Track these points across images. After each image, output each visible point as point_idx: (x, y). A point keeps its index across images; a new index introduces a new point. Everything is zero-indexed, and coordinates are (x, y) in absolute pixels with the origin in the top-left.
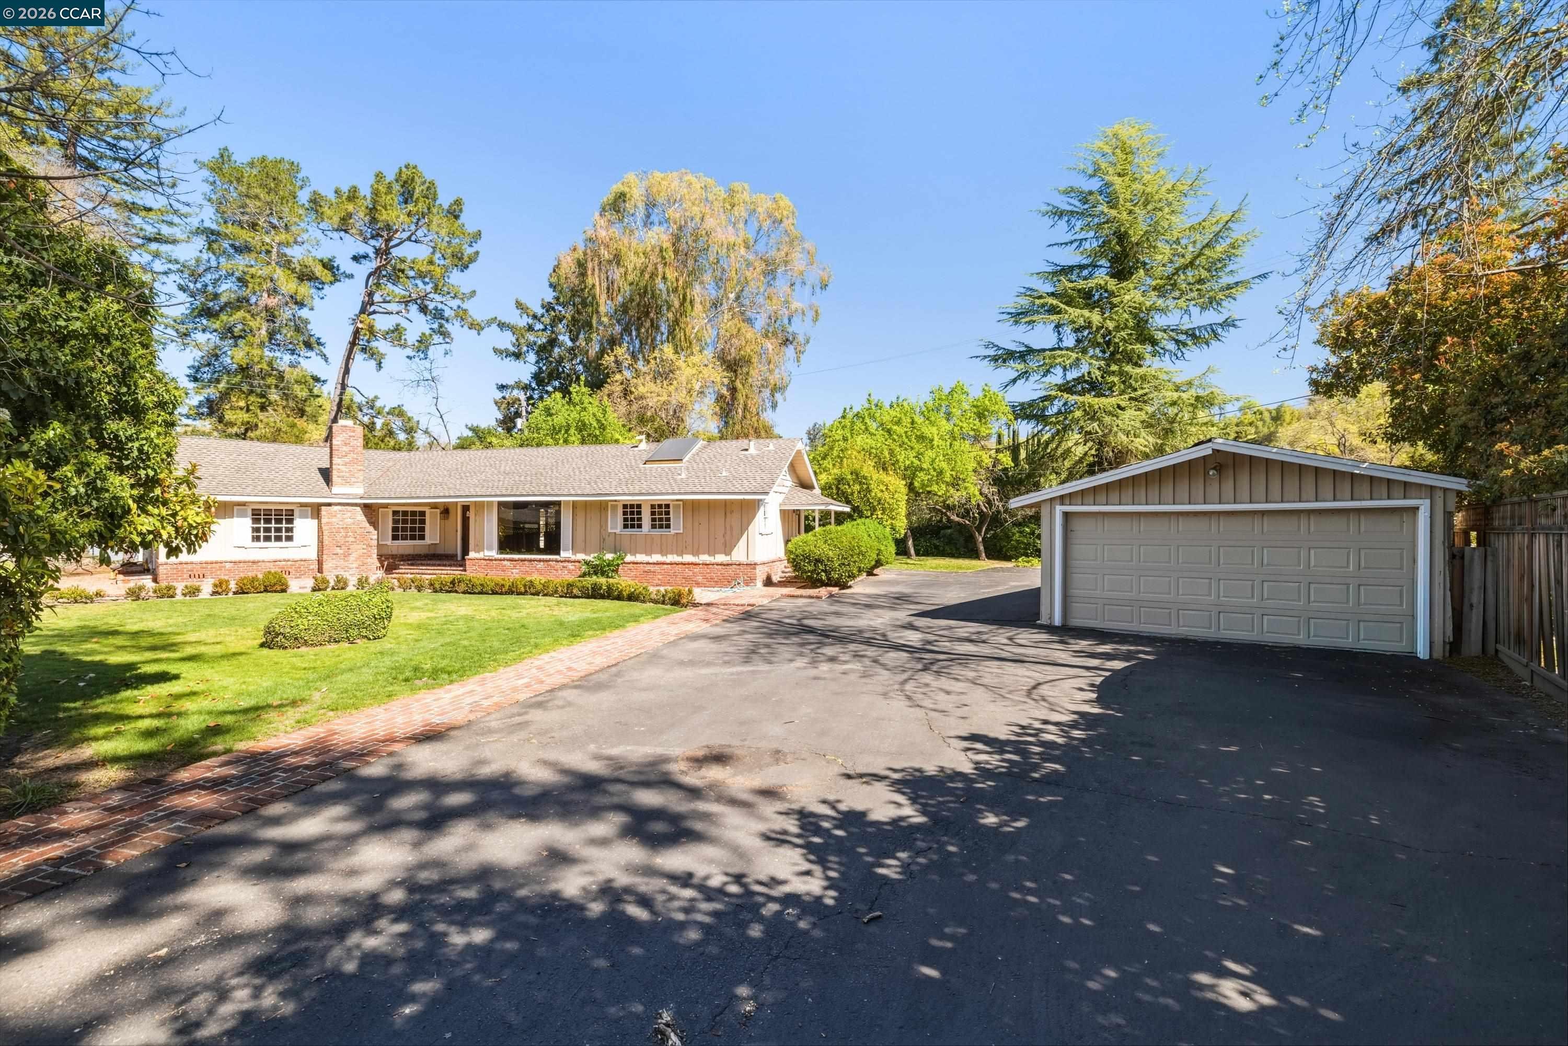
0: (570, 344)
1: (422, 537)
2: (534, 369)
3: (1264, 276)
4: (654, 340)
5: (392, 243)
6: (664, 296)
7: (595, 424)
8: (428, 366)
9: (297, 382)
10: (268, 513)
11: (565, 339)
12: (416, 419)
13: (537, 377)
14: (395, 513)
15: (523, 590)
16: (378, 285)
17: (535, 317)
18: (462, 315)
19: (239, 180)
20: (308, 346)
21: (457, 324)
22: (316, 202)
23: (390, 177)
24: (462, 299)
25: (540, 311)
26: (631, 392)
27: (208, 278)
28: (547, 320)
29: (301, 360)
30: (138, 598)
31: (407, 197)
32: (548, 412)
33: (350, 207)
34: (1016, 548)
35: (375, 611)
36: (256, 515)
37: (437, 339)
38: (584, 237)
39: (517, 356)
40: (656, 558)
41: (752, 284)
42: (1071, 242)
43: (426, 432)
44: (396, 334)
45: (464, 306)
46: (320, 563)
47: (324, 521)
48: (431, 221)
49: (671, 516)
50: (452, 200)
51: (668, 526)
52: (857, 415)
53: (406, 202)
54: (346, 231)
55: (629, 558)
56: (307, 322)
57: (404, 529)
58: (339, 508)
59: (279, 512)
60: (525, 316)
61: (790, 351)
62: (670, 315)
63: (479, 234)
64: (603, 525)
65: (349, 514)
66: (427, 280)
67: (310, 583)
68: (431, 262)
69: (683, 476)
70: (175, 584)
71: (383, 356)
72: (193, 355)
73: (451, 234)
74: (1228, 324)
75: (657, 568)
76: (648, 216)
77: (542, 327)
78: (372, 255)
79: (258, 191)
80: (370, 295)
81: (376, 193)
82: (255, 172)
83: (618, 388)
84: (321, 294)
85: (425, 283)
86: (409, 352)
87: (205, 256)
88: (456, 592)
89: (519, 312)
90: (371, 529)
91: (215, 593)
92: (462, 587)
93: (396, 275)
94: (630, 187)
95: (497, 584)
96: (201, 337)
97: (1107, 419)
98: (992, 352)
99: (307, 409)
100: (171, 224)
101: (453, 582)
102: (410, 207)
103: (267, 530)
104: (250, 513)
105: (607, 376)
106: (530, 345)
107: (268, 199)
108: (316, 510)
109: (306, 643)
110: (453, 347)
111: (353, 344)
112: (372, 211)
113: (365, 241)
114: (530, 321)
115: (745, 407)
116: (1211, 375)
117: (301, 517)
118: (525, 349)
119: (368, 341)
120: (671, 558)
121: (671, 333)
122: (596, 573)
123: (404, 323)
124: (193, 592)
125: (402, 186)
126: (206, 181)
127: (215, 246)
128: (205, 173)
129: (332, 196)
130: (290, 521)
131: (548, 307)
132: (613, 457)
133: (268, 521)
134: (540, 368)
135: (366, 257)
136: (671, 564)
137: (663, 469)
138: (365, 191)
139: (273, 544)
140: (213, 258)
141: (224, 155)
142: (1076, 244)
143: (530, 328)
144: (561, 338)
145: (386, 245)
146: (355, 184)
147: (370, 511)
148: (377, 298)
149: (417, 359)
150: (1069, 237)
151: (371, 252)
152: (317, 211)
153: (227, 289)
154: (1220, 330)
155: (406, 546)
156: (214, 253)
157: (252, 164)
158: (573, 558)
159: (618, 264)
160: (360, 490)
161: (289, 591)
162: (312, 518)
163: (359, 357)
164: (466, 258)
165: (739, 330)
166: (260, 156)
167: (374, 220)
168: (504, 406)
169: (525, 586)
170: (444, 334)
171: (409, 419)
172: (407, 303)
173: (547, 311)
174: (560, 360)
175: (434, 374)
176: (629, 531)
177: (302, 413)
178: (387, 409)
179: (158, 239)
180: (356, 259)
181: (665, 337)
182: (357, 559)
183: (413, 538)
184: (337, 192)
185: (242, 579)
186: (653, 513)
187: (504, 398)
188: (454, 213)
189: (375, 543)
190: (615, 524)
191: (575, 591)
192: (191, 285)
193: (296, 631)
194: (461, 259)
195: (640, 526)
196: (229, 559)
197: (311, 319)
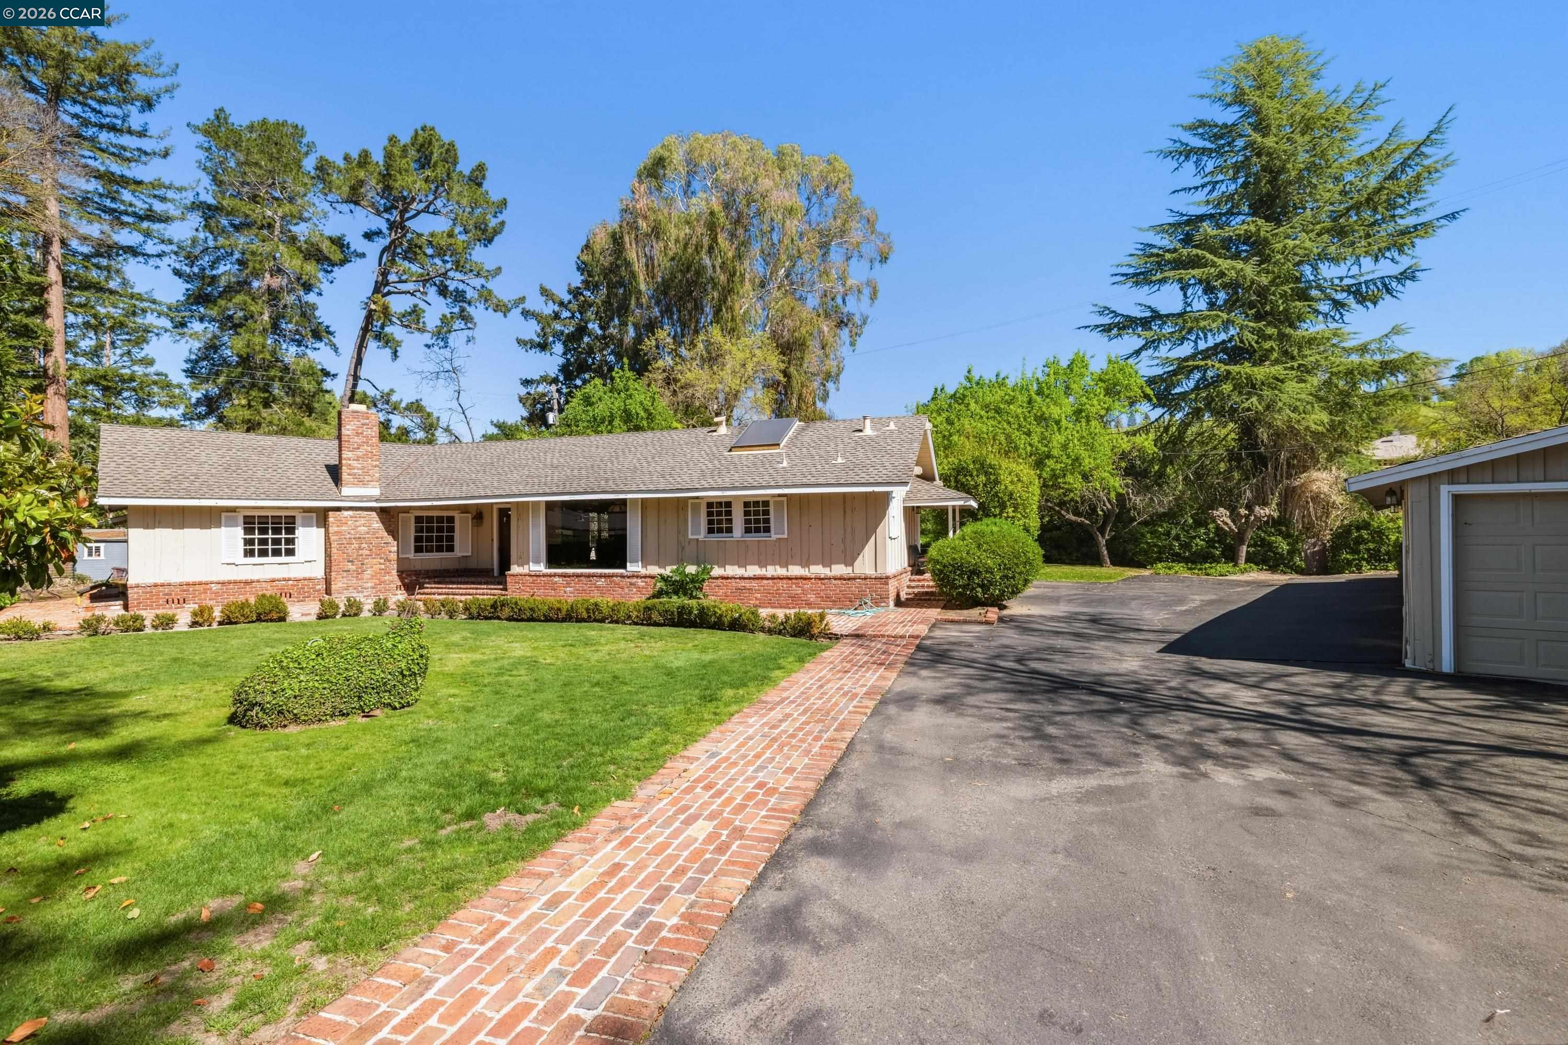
0: (599, 332)
1: (451, 549)
2: (561, 361)
3: (1453, 216)
4: (697, 322)
5: (407, 215)
6: (710, 271)
7: (642, 414)
8: (448, 355)
9: (303, 373)
10: (263, 520)
11: (594, 327)
12: (435, 415)
13: (564, 369)
14: (419, 519)
15: (585, 615)
16: (393, 262)
17: (561, 304)
18: (486, 296)
19: (237, 145)
20: (317, 335)
21: (481, 307)
22: (323, 168)
23: (405, 138)
24: (486, 277)
25: (566, 297)
26: (676, 381)
27: (205, 261)
28: (574, 306)
29: (308, 351)
30: (96, 633)
31: (424, 162)
32: (588, 401)
33: (362, 174)
34: (1146, 552)
35: (403, 665)
36: (249, 524)
37: (458, 324)
38: (620, 206)
39: (543, 346)
40: (753, 570)
41: (805, 256)
42: (1203, 186)
43: (447, 430)
44: (413, 318)
45: (490, 285)
46: (328, 582)
47: (332, 529)
48: (451, 189)
49: (772, 516)
50: (474, 164)
51: (767, 530)
52: (953, 396)
53: (423, 167)
54: (357, 203)
55: (717, 571)
56: (314, 307)
57: (429, 539)
58: (350, 513)
59: (277, 520)
60: (550, 303)
61: (845, 333)
62: (716, 294)
63: (504, 203)
64: (681, 531)
65: (362, 521)
66: (447, 258)
67: (314, 608)
68: (451, 235)
69: (785, 464)
70: (143, 613)
71: (399, 343)
72: (188, 346)
73: (474, 204)
74: (1408, 275)
75: (754, 584)
76: (689, 184)
77: (568, 314)
78: (385, 231)
79: (256, 157)
80: (385, 274)
81: (389, 156)
82: (254, 136)
83: (660, 376)
84: (330, 277)
85: (445, 262)
86: (427, 338)
87: (202, 235)
88: (499, 618)
89: (544, 298)
90: (390, 539)
91: (195, 624)
92: (507, 612)
93: (412, 252)
94: (670, 151)
95: (551, 609)
96: (197, 326)
97: (1266, 392)
98: (1106, 320)
99: (316, 405)
100: (163, 199)
101: (494, 606)
102: (428, 172)
103: (263, 542)
104: (241, 520)
105: (648, 363)
106: (557, 335)
107: (270, 167)
108: (321, 517)
109: (296, 719)
110: (476, 333)
111: (365, 330)
112: (386, 177)
113: (378, 213)
114: (556, 308)
115: (800, 398)
116: (1394, 338)
117: (306, 524)
118: (551, 339)
119: (383, 327)
120: (772, 571)
121: (717, 311)
122: (676, 592)
123: (422, 305)
124: (166, 622)
125: (418, 151)
126: (201, 147)
127: (212, 223)
128: (200, 138)
129: (341, 163)
130: (291, 531)
131: (575, 293)
132: (687, 444)
133: (263, 531)
134: (568, 360)
135: (379, 233)
136: (773, 578)
137: (755, 456)
138: (378, 157)
139: (270, 559)
140: (211, 237)
141: (220, 116)
142: (1209, 187)
143: (557, 316)
144: (590, 326)
145: (402, 217)
146: (366, 147)
147: (388, 516)
148: (392, 278)
149: (436, 348)
150: (1198, 181)
151: (384, 226)
152: (324, 181)
153: (226, 270)
154: (1394, 284)
155: (433, 559)
156: (212, 233)
157: (251, 128)
158: (643, 571)
159: (657, 237)
160: (376, 492)
161: (288, 619)
162: (318, 527)
163: (372, 345)
164: (490, 230)
165: (792, 309)
166: (261, 119)
167: (388, 188)
168: (530, 402)
169: (588, 610)
170: (465, 318)
171: (429, 415)
172: (425, 282)
173: (575, 297)
174: (590, 351)
175: (456, 364)
176: (715, 538)
177: (310, 410)
178: (403, 405)
179: (150, 216)
180: (369, 236)
181: (709, 317)
182: (373, 577)
183: (440, 549)
184: (347, 158)
185: (229, 606)
186: (747, 513)
187: (529, 393)
188: (477, 179)
189: (394, 556)
190: (698, 530)
191: (655, 616)
192: (188, 270)
193: (280, 700)
194: (484, 231)
195: (729, 530)
196: (215, 579)
197: (319, 304)
